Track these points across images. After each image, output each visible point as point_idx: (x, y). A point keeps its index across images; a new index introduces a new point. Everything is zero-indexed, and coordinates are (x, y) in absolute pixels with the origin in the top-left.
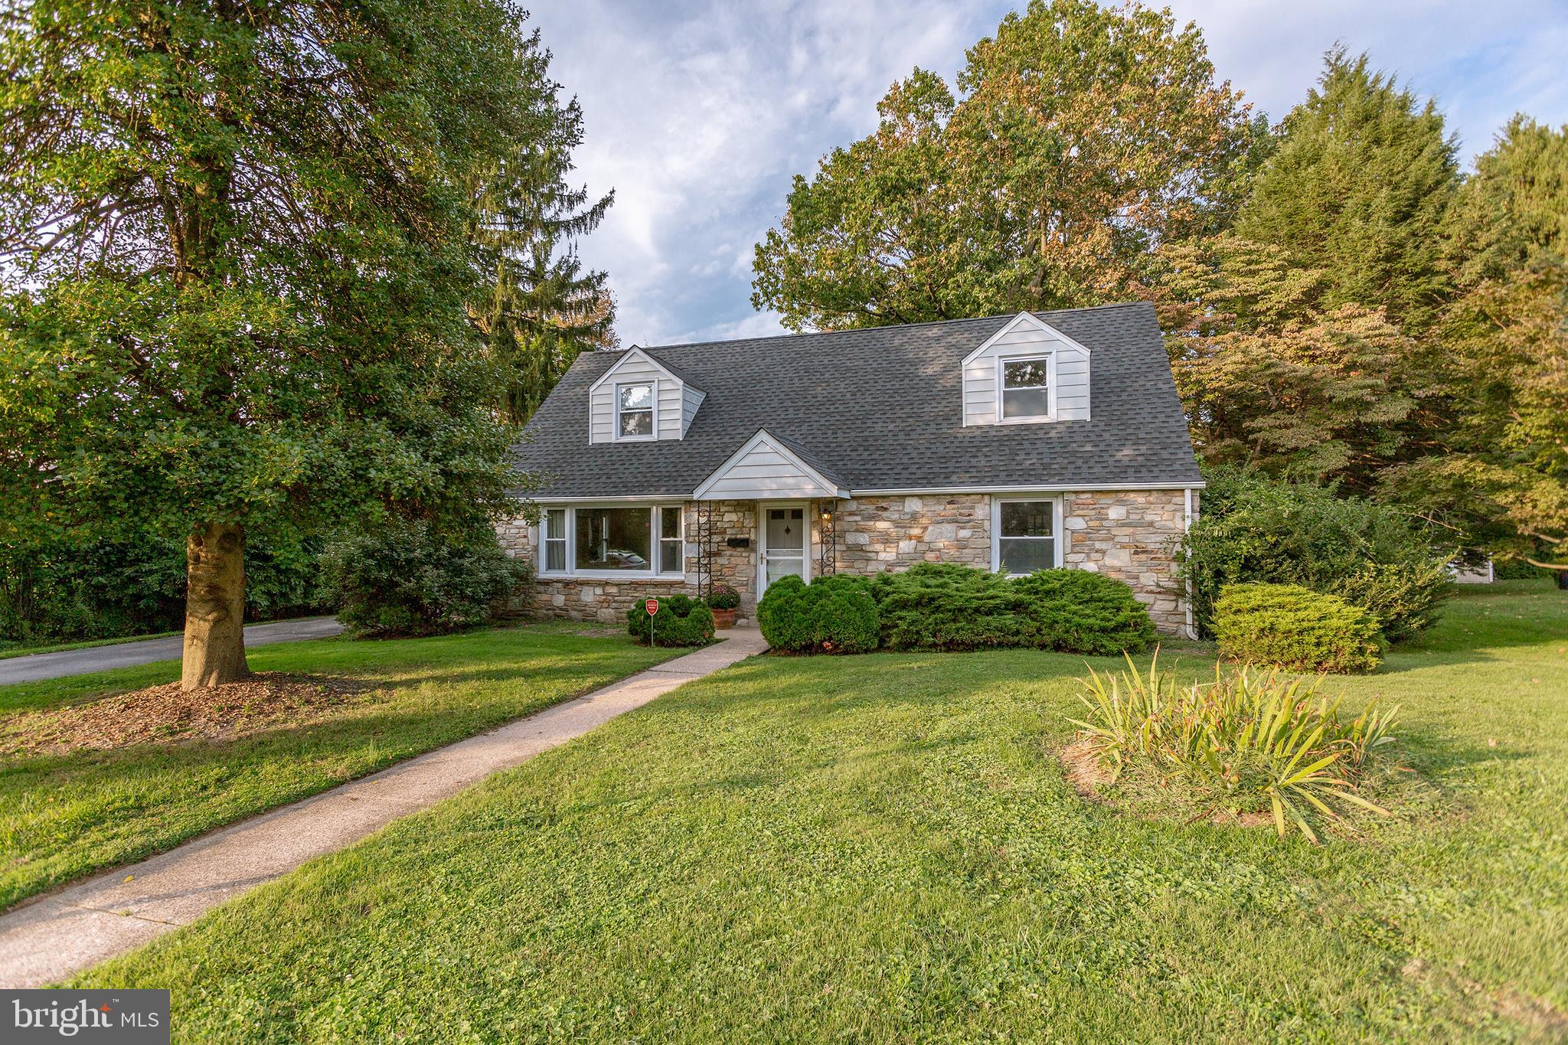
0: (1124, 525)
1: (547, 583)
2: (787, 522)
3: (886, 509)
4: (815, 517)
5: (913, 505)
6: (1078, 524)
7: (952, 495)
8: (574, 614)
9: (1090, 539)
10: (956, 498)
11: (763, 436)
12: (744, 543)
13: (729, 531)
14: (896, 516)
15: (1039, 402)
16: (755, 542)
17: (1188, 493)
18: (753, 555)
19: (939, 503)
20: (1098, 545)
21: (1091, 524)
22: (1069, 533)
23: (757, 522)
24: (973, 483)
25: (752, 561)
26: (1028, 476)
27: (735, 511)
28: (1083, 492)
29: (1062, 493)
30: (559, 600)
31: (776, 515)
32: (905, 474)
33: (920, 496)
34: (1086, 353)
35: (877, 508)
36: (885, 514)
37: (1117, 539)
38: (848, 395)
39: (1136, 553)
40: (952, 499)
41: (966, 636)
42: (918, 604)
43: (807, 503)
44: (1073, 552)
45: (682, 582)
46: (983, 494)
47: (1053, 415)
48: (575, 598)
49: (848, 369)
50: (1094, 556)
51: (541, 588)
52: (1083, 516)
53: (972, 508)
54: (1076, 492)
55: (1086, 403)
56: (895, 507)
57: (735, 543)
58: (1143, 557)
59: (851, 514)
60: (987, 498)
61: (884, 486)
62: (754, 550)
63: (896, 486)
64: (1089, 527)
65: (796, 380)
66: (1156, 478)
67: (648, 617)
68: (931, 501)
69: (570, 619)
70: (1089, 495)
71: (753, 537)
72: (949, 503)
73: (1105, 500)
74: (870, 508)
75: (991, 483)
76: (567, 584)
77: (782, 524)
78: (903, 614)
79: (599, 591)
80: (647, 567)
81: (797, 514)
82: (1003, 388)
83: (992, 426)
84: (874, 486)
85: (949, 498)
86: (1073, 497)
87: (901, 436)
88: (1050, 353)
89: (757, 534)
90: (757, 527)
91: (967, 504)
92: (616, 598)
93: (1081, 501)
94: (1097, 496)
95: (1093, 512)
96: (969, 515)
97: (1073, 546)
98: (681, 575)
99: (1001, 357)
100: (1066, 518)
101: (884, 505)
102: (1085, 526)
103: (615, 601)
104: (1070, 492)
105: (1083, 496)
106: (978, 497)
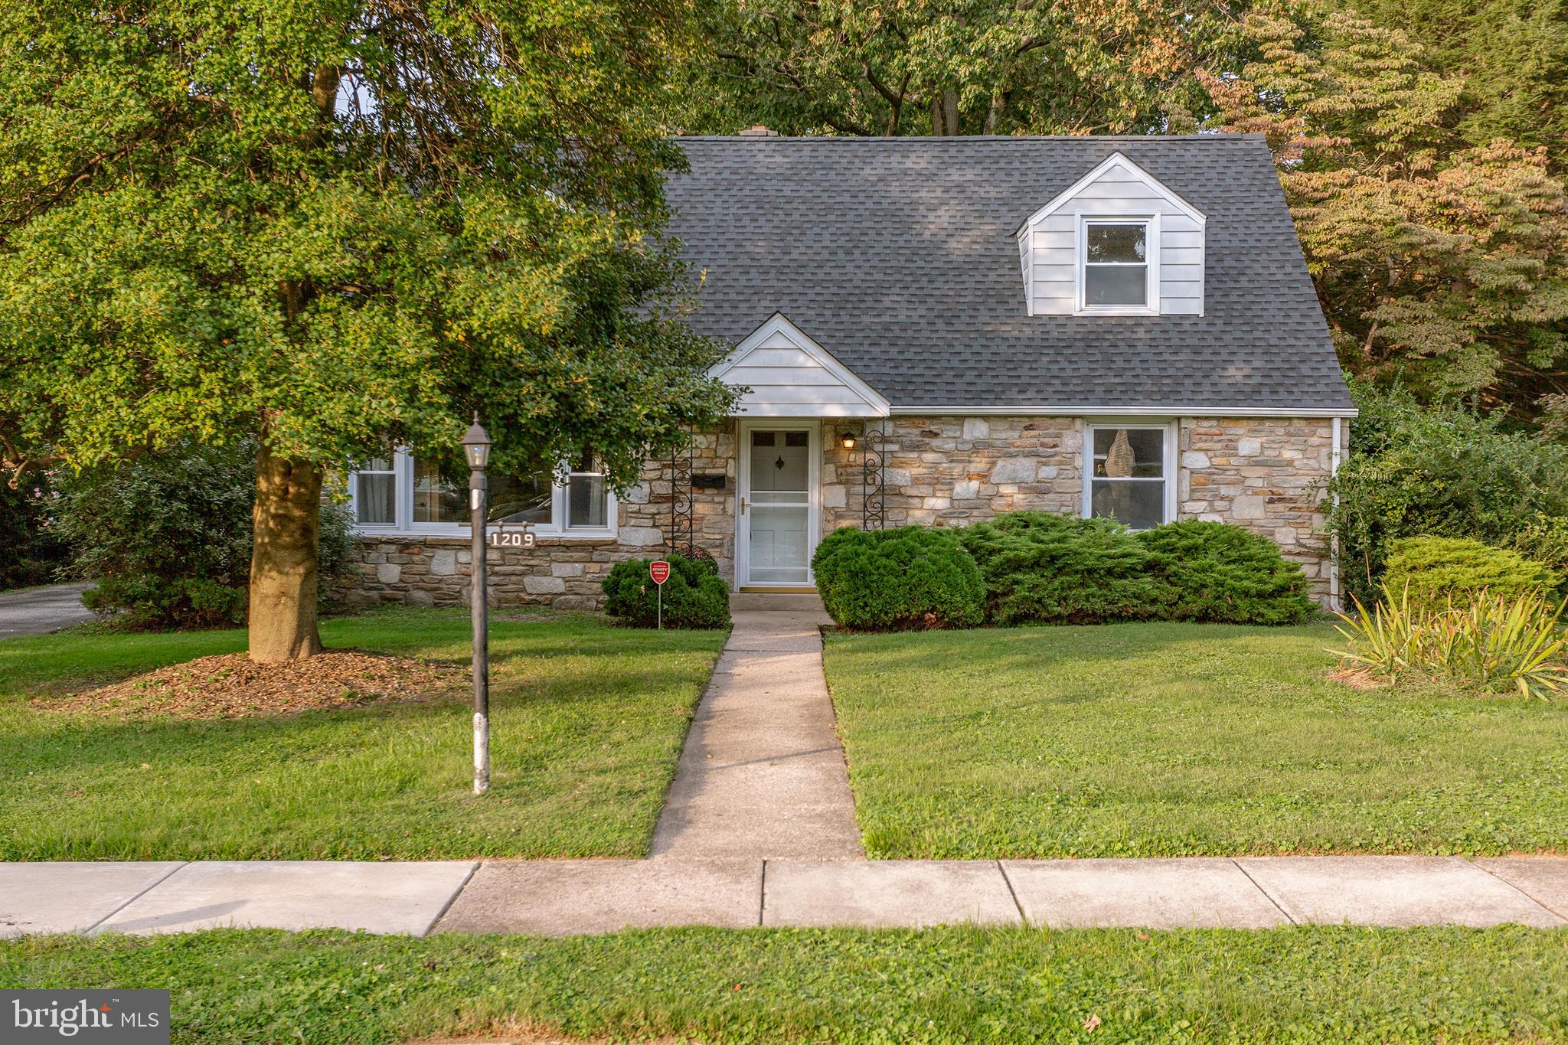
0: (1257, 464)
1: (370, 544)
2: (780, 450)
3: (936, 435)
4: (829, 444)
5: (978, 430)
6: (1198, 460)
7: (1031, 417)
8: (419, 595)
9: (1214, 482)
10: (1036, 421)
11: (779, 323)
12: (719, 483)
13: (696, 463)
14: (950, 446)
15: (1134, 286)
16: (732, 481)
17: (1337, 423)
18: (730, 500)
19: (1012, 428)
20: (1224, 491)
21: (1216, 461)
22: (1187, 473)
23: (738, 450)
24: (1060, 402)
25: (730, 511)
27: (702, 432)
28: (1207, 418)
29: (1179, 419)
30: (391, 573)
31: (763, 439)
32: (960, 384)
33: (985, 418)
34: (1199, 220)
35: (924, 434)
36: (935, 442)
37: (1247, 483)
39: (1271, 501)
40: (1030, 423)
41: (1099, 605)
42: (1035, 565)
43: (815, 424)
44: (1192, 500)
45: (614, 542)
46: (1074, 417)
47: (1153, 306)
48: (421, 568)
50: (1219, 504)
51: (358, 554)
52: (1206, 450)
53: (1059, 436)
54: (1196, 418)
55: (1199, 290)
56: (949, 431)
57: (701, 482)
58: (1280, 507)
59: (884, 440)
60: (1078, 422)
61: (934, 401)
62: (732, 493)
63: (952, 401)
64: (1213, 466)
66: (1297, 403)
68: (1002, 425)
69: (409, 603)
70: (1214, 423)
71: (731, 473)
72: (1027, 428)
73: (1235, 430)
74: (913, 433)
75: (1085, 401)
76: (405, 546)
77: (771, 453)
78: (1019, 576)
79: (465, 556)
80: (547, 518)
81: (798, 439)
82: (1086, 263)
83: (1070, 317)
84: (918, 400)
85: (1027, 422)
86: (1192, 425)
87: (940, 324)
88: (1152, 216)
89: (738, 468)
90: (736, 458)
91: (1052, 431)
92: (497, 569)
93: (1202, 430)
94: (1225, 424)
95: (1219, 446)
96: (1055, 446)
97: (1192, 491)
98: (609, 531)
99: (1083, 216)
100: (1181, 452)
101: (933, 428)
102: (1208, 464)
103: (496, 574)
104: (1187, 417)
105: (1206, 424)
106: (1067, 421)
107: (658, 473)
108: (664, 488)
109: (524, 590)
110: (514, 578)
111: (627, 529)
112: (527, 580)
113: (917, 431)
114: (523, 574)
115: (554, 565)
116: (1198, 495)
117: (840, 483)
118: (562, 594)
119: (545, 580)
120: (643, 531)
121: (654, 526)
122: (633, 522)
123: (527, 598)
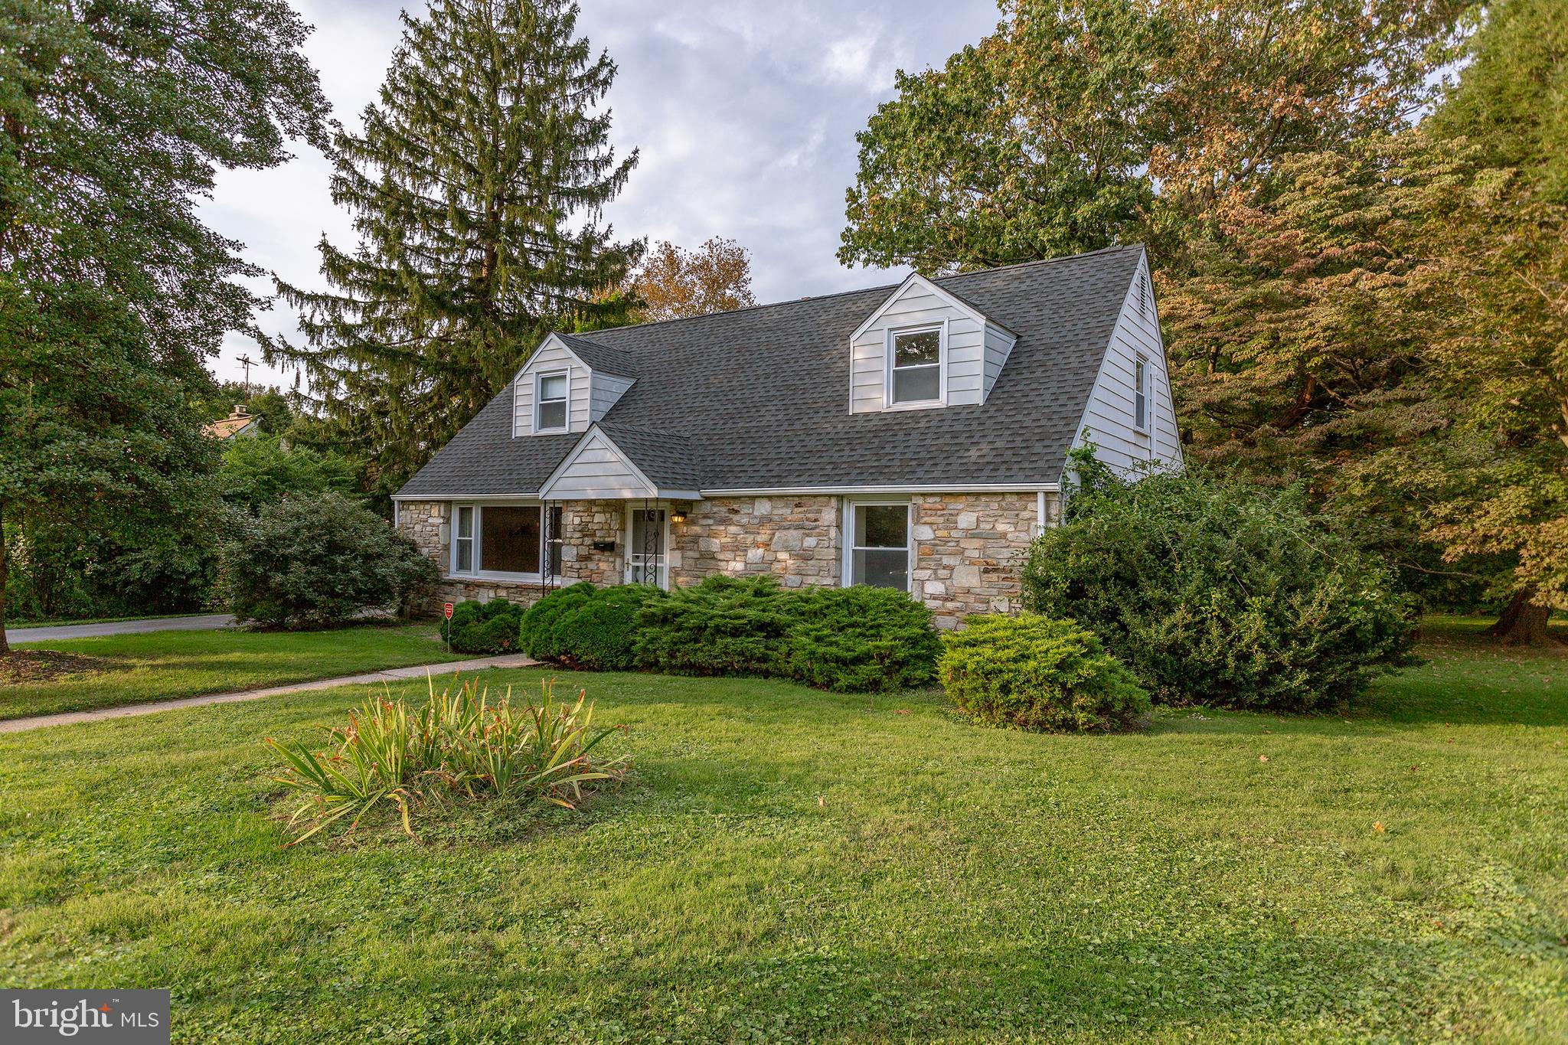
0: (974, 537)
1: (452, 584)
3: (736, 512)
4: (673, 520)
5: (764, 508)
6: (925, 533)
7: (799, 496)
9: (937, 552)
10: (803, 500)
12: (612, 548)
13: (598, 534)
14: (745, 520)
15: (929, 384)
16: (619, 546)
17: (1041, 497)
18: (617, 560)
19: (786, 506)
20: (946, 560)
21: (939, 533)
22: (915, 544)
23: (624, 524)
24: (821, 483)
25: (618, 566)
27: (604, 512)
28: (932, 495)
29: (917, 495)
31: (642, 516)
33: (770, 497)
34: (983, 323)
35: (729, 511)
36: (736, 518)
37: (967, 553)
39: (986, 571)
40: (799, 501)
43: (668, 504)
44: (918, 568)
46: (830, 496)
47: (941, 403)
49: (779, 347)
50: (942, 573)
51: (447, 589)
52: (931, 524)
53: (819, 512)
54: (924, 495)
56: (745, 509)
57: (602, 547)
58: (994, 576)
59: (706, 517)
60: (833, 501)
61: (737, 485)
62: (619, 555)
63: (747, 485)
64: (936, 538)
66: (1009, 479)
68: (780, 503)
70: (938, 499)
71: (618, 541)
72: (798, 505)
73: (959, 504)
74: (722, 510)
75: (839, 482)
76: (468, 585)
79: (492, 594)
80: (537, 570)
81: (662, 516)
82: (893, 368)
83: (879, 414)
84: (726, 484)
85: (796, 501)
86: (920, 501)
87: (785, 426)
88: (942, 323)
89: (623, 538)
90: (623, 530)
91: (815, 507)
93: (927, 506)
94: (947, 500)
95: (941, 520)
96: (816, 520)
97: (920, 560)
99: (890, 330)
100: (914, 526)
101: (735, 507)
102: (932, 536)
105: (931, 500)
106: (825, 499)
107: (580, 540)
108: (584, 551)
111: (566, 579)
113: (724, 509)
116: (923, 564)
117: (678, 549)
120: (573, 580)
121: (579, 577)
122: (568, 574)
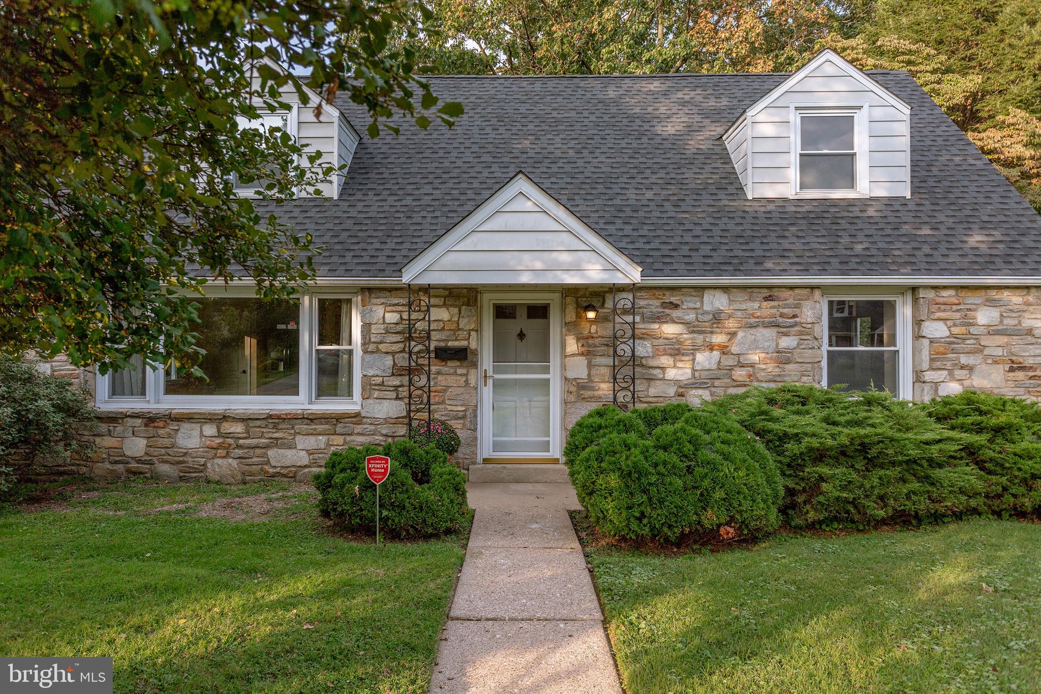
0: (997, 333)
1: (113, 419)
2: (522, 322)
3: (676, 306)
4: (571, 316)
5: (716, 302)
6: (936, 329)
7: (770, 287)
8: (164, 468)
9: (953, 351)
10: (775, 293)
11: (522, 184)
12: (461, 355)
13: (435, 336)
14: (691, 317)
15: (845, 171)
16: (475, 353)
18: (473, 372)
19: (751, 299)
20: (964, 360)
21: (955, 330)
22: (926, 342)
23: (480, 323)
24: (800, 272)
25: (472, 382)
26: (868, 265)
27: (445, 305)
28: (945, 287)
29: (914, 289)
30: (136, 446)
31: (503, 312)
32: (697, 257)
33: (725, 289)
34: (906, 111)
35: (664, 305)
36: (675, 313)
37: (988, 352)
38: (571, 153)
39: (1011, 370)
40: (770, 293)
41: (923, 505)
42: (843, 454)
43: (557, 296)
44: (932, 369)
45: (357, 415)
46: (812, 288)
47: (864, 188)
48: (166, 442)
49: (558, 122)
50: (959, 373)
51: (103, 427)
52: (945, 320)
53: (798, 306)
54: (935, 288)
55: (905, 175)
56: (690, 302)
57: (445, 354)
58: (1020, 375)
59: (625, 312)
60: (817, 293)
61: (674, 272)
62: (474, 365)
63: (691, 272)
64: (952, 335)
65: (488, 130)
67: (368, 486)
68: (740, 296)
69: (156, 477)
70: (952, 292)
71: (473, 345)
72: (766, 299)
73: (973, 299)
74: (654, 305)
75: (823, 271)
76: (150, 419)
77: (512, 326)
78: (825, 470)
79: (210, 430)
80: (294, 390)
81: (539, 312)
82: (800, 150)
83: (786, 200)
85: (766, 293)
86: (931, 294)
87: (668, 206)
88: (860, 108)
89: (480, 340)
90: (478, 330)
91: (791, 301)
92: (241, 442)
93: (941, 300)
94: (963, 293)
95: (958, 315)
96: (794, 316)
97: (932, 360)
98: (355, 403)
99: (797, 108)
100: (918, 322)
101: (673, 299)
102: (948, 333)
103: (239, 447)
104: (926, 287)
105: (945, 293)
106: (806, 291)
107: (401, 345)
108: (407, 361)
109: (268, 463)
110: (258, 451)
111: (370, 401)
112: (271, 453)
113: (657, 303)
114: (267, 447)
115: (298, 438)
116: (938, 364)
117: (582, 354)
118: (306, 466)
119: (289, 453)
120: (386, 403)
121: (397, 398)
122: (376, 394)
123: (271, 470)
